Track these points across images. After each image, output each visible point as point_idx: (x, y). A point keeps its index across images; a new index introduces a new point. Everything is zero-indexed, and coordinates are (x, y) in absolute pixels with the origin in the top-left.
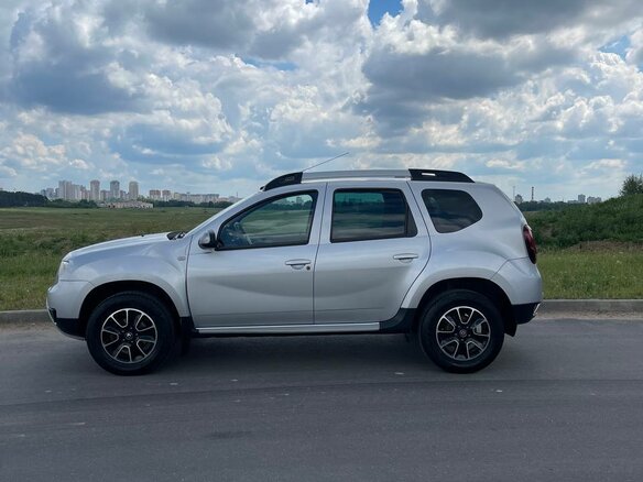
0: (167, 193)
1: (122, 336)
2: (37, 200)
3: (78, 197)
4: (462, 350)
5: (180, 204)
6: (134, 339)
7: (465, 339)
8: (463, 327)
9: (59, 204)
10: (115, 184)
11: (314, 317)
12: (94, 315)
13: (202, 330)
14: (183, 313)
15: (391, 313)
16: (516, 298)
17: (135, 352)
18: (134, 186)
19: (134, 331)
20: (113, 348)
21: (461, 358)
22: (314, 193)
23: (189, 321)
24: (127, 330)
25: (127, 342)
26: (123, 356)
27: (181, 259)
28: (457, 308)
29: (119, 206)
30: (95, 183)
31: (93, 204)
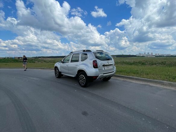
0: (159, 54)
3: (142, 55)
5: (161, 56)
9: (138, 57)
10: (148, 53)
18: (152, 53)
29: (149, 57)
31: (144, 57)
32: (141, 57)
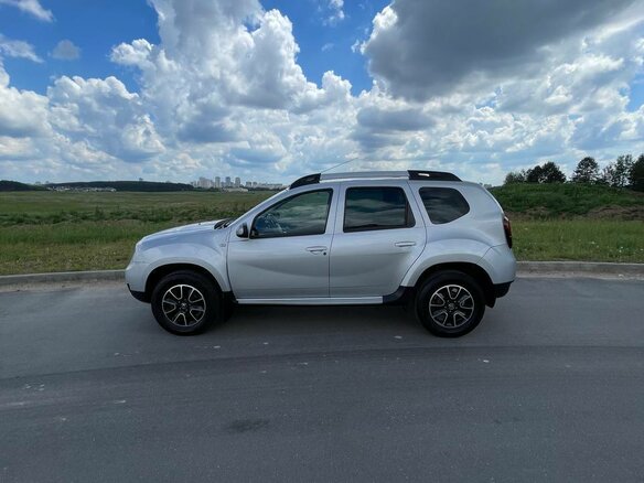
0: (255, 183)
1: (179, 306)
2: (188, 188)
3: (210, 186)
4: (450, 320)
5: (262, 189)
6: (188, 308)
7: (453, 311)
8: (452, 301)
9: (200, 189)
10: (228, 178)
11: (329, 292)
12: (157, 288)
13: (241, 301)
14: (225, 288)
15: (393, 289)
16: (497, 278)
17: (189, 319)
18: (238, 180)
19: (187, 303)
20: (172, 315)
21: (449, 326)
22: (330, 191)
23: (231, 295)
24: (182, 301)
25: (183, 310)
26: (181, 320)
27: (223, 245)
28: (448, 287)
29: (230, 190)
30: (218, 179)
31: (217, 190)
32: (209, 190)
